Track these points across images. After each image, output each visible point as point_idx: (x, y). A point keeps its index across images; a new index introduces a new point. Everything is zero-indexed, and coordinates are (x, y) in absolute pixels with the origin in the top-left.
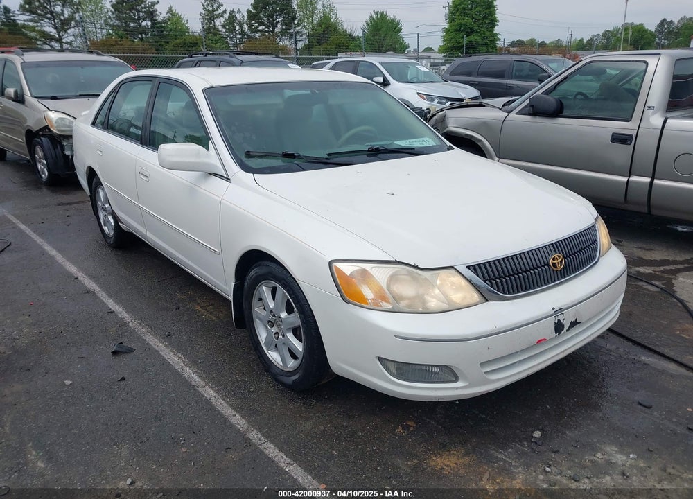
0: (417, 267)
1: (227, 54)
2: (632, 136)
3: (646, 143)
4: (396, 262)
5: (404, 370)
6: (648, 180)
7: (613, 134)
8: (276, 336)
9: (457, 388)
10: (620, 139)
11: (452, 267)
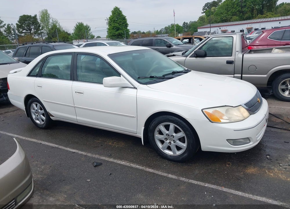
0: (232, 107)
1: (45, 43)
2: (233, 61)
3: (238, 63)
4: (226, 106)
5: (234, 142)
6: (240, 75)
7: (227, 61)
8: (170, 143)
9: (250, 145)
10: (229, 62)
11: (240, 105)
